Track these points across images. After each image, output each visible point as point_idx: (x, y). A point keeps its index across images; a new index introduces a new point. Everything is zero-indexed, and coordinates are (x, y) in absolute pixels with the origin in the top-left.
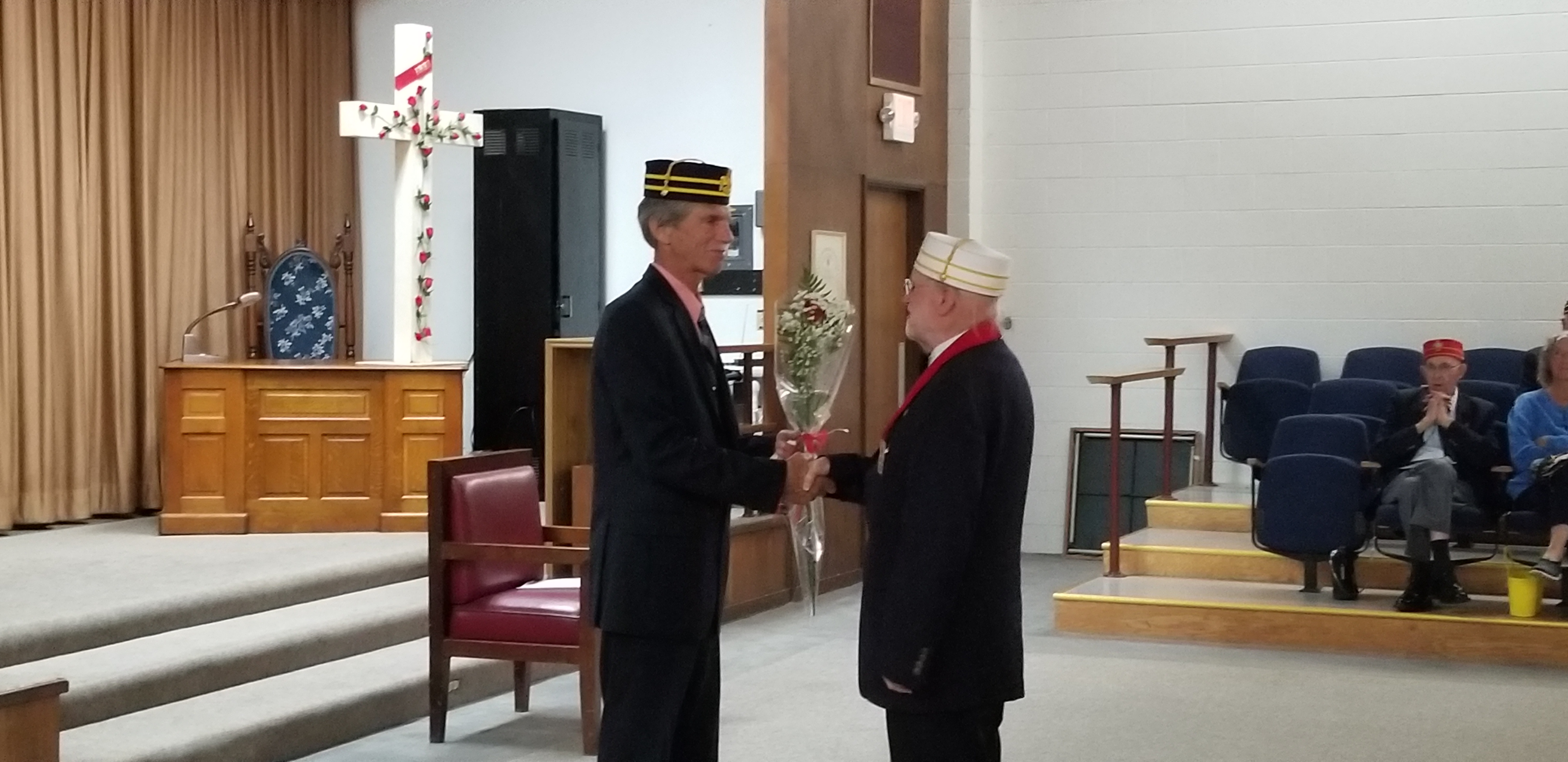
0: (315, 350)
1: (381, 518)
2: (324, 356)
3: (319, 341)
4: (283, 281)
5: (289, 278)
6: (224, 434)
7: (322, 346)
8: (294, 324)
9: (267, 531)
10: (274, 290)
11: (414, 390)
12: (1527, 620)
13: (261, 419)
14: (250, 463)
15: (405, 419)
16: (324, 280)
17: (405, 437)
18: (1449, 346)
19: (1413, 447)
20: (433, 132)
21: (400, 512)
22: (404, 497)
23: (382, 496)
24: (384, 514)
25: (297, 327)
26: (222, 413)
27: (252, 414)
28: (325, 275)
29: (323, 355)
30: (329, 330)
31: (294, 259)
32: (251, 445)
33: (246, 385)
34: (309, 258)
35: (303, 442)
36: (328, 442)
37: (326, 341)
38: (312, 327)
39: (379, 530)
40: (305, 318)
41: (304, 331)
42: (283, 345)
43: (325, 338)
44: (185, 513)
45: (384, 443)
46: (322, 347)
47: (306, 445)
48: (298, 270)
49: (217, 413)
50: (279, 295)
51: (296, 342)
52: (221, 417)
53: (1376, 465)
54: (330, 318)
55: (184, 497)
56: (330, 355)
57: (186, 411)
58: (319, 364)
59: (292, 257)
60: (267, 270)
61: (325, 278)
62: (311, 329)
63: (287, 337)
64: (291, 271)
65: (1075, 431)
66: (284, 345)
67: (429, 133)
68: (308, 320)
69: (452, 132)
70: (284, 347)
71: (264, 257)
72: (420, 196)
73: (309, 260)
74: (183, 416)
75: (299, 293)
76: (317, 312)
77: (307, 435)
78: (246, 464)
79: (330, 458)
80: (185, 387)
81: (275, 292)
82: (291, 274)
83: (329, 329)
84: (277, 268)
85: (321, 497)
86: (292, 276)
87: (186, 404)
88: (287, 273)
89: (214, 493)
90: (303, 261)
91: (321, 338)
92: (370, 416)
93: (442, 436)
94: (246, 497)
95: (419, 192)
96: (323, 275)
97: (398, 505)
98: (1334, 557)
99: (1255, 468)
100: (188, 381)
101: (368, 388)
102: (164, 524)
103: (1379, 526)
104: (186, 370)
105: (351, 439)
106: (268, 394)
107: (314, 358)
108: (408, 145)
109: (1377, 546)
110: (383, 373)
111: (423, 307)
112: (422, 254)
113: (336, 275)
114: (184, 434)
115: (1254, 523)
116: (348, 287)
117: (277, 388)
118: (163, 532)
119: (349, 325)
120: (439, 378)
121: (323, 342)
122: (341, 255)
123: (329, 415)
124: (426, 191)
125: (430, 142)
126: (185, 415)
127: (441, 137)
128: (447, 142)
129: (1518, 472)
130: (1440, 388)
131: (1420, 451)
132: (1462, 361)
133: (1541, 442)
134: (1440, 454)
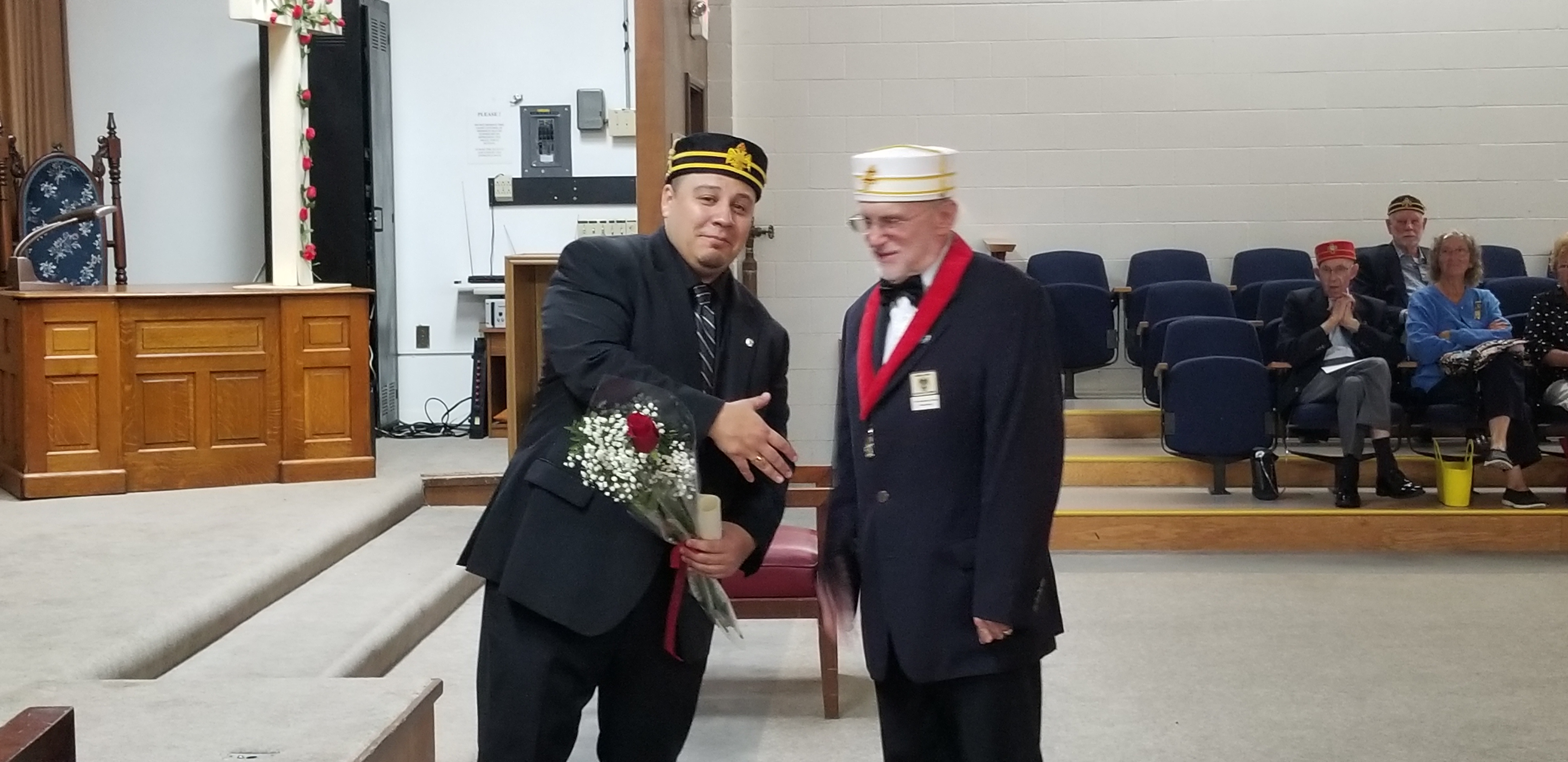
0: (84, 273)
1: (281, 465)
2: (94, 281)
3: (88, 263)
4: (43, 193)
5: (49, 190)
6: (96, 375)
7: (92, 268)
8: (58, 244)
9: (147, 489)
10: (31, 203)
11: (315, 317)
12: (1466, 510)
13: (139, 356)
14: (127, 408)
15: (305, 350)
16: (89, 191)
17: (306, 372)
18: (1343, 246)
19: (1323, 347)
20: (308, 17)
21: (303, 458)
22: (307, 441)
23: (281, 442)
24: (284, 462)
25: (60, 249)
26: (92, 350)
27: (128, 351)
28: (90, 185)
29: (92, 280)
30: (98, 250)
31: (54, 165)
32: (128, 388)
33: (120, 315)
34: (71, 165)
35: (188, 381)
36: (216, 381)
37: (95, 263)
38: (79, 246)
39: (280, 480)
40: (71, 236)
41: (71, 252)
42: (46, 269)
43: (94, 261)
44: (52, 472)
45: (281, 380)
46: (92, 271)
47: (191, 385)
48: (60, 179)
49: (87, 351)
50: (39, 209)
51: (61, 264)
52: (94, 356)
53: (1287, 365)
54: (98, 236)
55: (49, 453)
56: (99, 280)
57: (49, 350)
58: (90, 290)
59: (51, 164)
60: (20, 179)
61: (90, 188)
62: (78, 248)
63: (51, 259)
64: (52, 181)
66: (48, 268)
67: (305, 18)
68: (74, 239)
69: (320, 17)
70: (47, 271)
71: (17, 163)
72: (300, 92)
73: (72, 166)
74: (45, 355)
75: (62, 206)
76: (85, 229)
77: (193, 373)
78: (123, 408)
79: (220, 399)
80: (46, 320)
81: (32, 206)
82: (52, 184)
83: (98, 248)
84: (32, 178)
85: (211, 446)
86: (52, 186)
87: (48, 342)
88: (47, 183)
89: (86, 446)
90: (64, 168)
91: (90, 259)
92: (265, 351)
93: (347, 370)
94: (125, 448)
95: (299, 87)
96: (87, 185)
97: (299, 450)
98: (1263, 458)
99: (1164, 372)
100: (51, 313)
101: (262, 316)
102: (27, 486)
103: (1289, 426)
104: (49, 300)
105: (244, 376)
106: (145, 326)
107: (83, 284)
108: (289, 31)
109: (1285, 445)
110: (279, 298)
111: (308, 222)
112: (305, 160)
113: (100, 184)
114: (47, 377)
115: (1163, 427)
116: (116, 199)
117: (156, 319)
118: (27, 496)
119: (119, 245)
120: (343, 302)
121: (92, 264)
122: (105, 161)
123: (216, 349)
124: (305, 86)
125: (305, 28)
126: (47, 354)
127: (313, 23)
128: (317, 28)
129: (1422, 366)
130: (1337, 290)
131: (1329, 350)
132: (1356, 262)
133: (1445, 336)
134: (1350, 353)
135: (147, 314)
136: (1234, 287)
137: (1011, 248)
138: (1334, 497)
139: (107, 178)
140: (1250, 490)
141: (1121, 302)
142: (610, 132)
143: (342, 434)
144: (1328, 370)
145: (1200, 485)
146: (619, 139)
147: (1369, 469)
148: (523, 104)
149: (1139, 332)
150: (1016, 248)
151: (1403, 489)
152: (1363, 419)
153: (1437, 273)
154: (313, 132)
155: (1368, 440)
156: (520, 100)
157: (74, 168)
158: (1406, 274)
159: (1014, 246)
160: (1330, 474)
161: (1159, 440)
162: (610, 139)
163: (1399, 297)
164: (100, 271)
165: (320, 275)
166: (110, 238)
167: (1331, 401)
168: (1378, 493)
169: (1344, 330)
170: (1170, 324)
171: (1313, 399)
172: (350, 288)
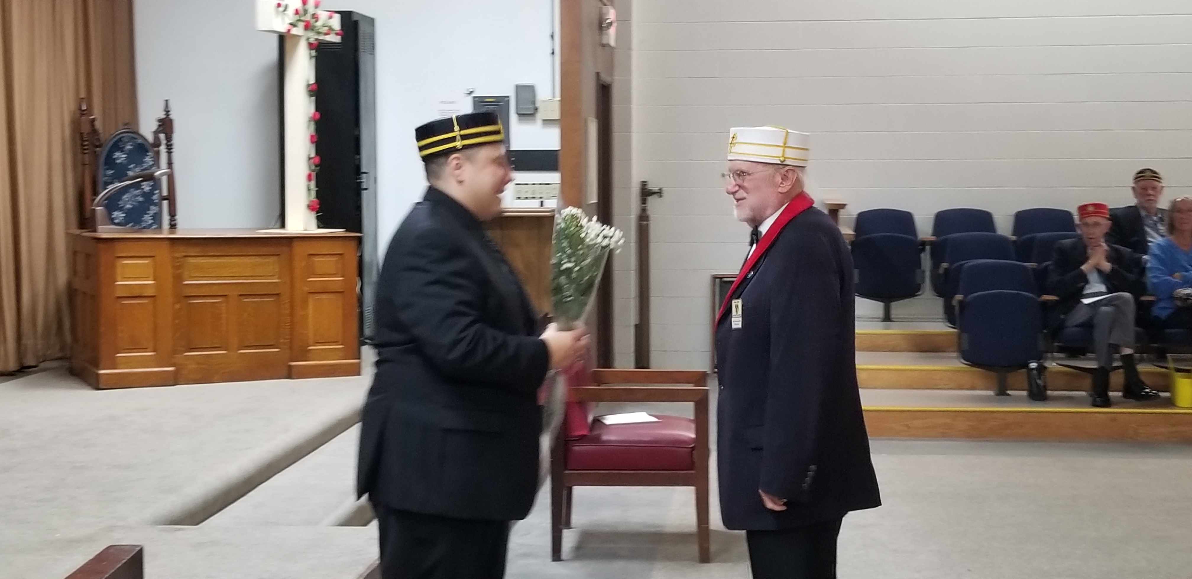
0: (145, 220)
1: (290, 366)
2: (153, 225)
3: (148, 212)
4: (116, 159)
5: (120, 157)
6: (154, 296)
7: (151, 216)
8: (127, 198)
9: (191, 383)
10: (107, 167)
11: (317, 255)
13: (186, 282)
14: (177, 322)
15: (310, 279)
16: (150, 158)
17: (311, 295)
18: (1099, 207)
19: (1082, 283)
20: (315, 29)
21: (308, 360)
22: (310, 347)
23: (291, 348)
24: (292, 363)
25: (128, 201)
26: (151, 278)
27: (178, 278)
28: (151, 154)
29: (151, 225)
30: (156, 202)
31: (124, 139)
32: (177, 306)
33: (172, 252)
35: (222, 301)
36: (243, 302)
37: (154, 212)
38: (142, 199)
39: (289, 377)
40: (136, 192)
41: (136, 204)
42: (117, 216)
43: (153, 210)
44: (120, 369)
45: (292, 302)
46: (150, 218)
47: (225, 304)
48: (128, 149)
49: (147, 278)
50: (112, 172)
51: (129, 212)
52: (151, 282)
53: (1054, 298)
54: (157, 192)
55: (118, 355)
56: (156, 225)
57: (119, 278)
58: (149, 233)
59: (122, 137)
60: (100, 149)
61: (151, 156)
62: (141, 201)
63: (121, 209)
64: (122, 150)
65: (715, 277)
66: (119, 215)
67: (313, 30)
68: (138, 194)
69: (323, 29)
70: (118, 218)
71: (96, 137)
72: (309, 85)
73: (137, 140)
74: (116, 281)
75: (129, 169)
76: (146, 187)
77: (226, 295)
78: (173, 323)
79: (245, 315)
80: (118, 255)
81: (108, 169)
84: (108, 148)
85: (239, 350)
86: (122, 154)
87: (119, 271)
88: (118, 152)
89: (146, 349)
90: (131, 141)
91: (150, 210)
92: (280, 279)
93: (341, 294)
94: (175, 352)
95: (308, 81)
96: (148, 154)
97: (304, 355)
98: (1036, 369)
99: (961, 302)
100: (121, 250)
101: (278, 253)
102: (102, 380)
103: (1056, 344)
104: (120, 240)
105: (263, 298)
106: (192, 260)
107: (144, 228)
108: (299, 40)
109: (1054, 359)
110: (290, 240)
111: (313, 184)
112: (312, 136)
113: (158, 154)
114: (119, 297)
115: (959, 345)
116: (170, 164)
117: (200, 254)
118: (101, 386)
119: (171, 198)
120: (338, 243)
121: (151, 213)
122: (162, 136)
123: (244, 278)
124: (312, 81)
125: (313, 37)
126: (119, 279)
127: (319, 33)
128: (321, 37)
129: (1160, 300)
130: (1092, 240)
131: (1087, 286)
132: (1109, 219)
133: (1177, 277)
134: (1103, 288)
135: (193, 251)
136: (1014, 238)
137: (843, 206)
138: (1090, 399)
139: (163, 149)
140: (1024, 393)
141: (928, 248)
142: (540, 116)
143: (335, 342)
144: (1086, 301)
145: (987, 389)
146: (547, 122)
147: (1117, 378)
148: (474, 95)
149: (941, 271)
150: (847, 207)
151: (1143, 393)
152: (1114, 339)
153: (1172, 228)
154: (318, 116)
155: (1117, 356)
156: (471, 92)
157: (140, 141)
158: (1148, 230)
159: (845, 205)
160: (1088, 381)
161: (955, 354)
162: (539, 122)
163: (1142, 246)
164: (157, 218)
165: (322, 222)
166: (165, 193)
167: (1088, 326)
168: (1125, 396)
169: (1100, 272)
170: (966, 265)
171: (1075, 324)
172: (344, 232)
